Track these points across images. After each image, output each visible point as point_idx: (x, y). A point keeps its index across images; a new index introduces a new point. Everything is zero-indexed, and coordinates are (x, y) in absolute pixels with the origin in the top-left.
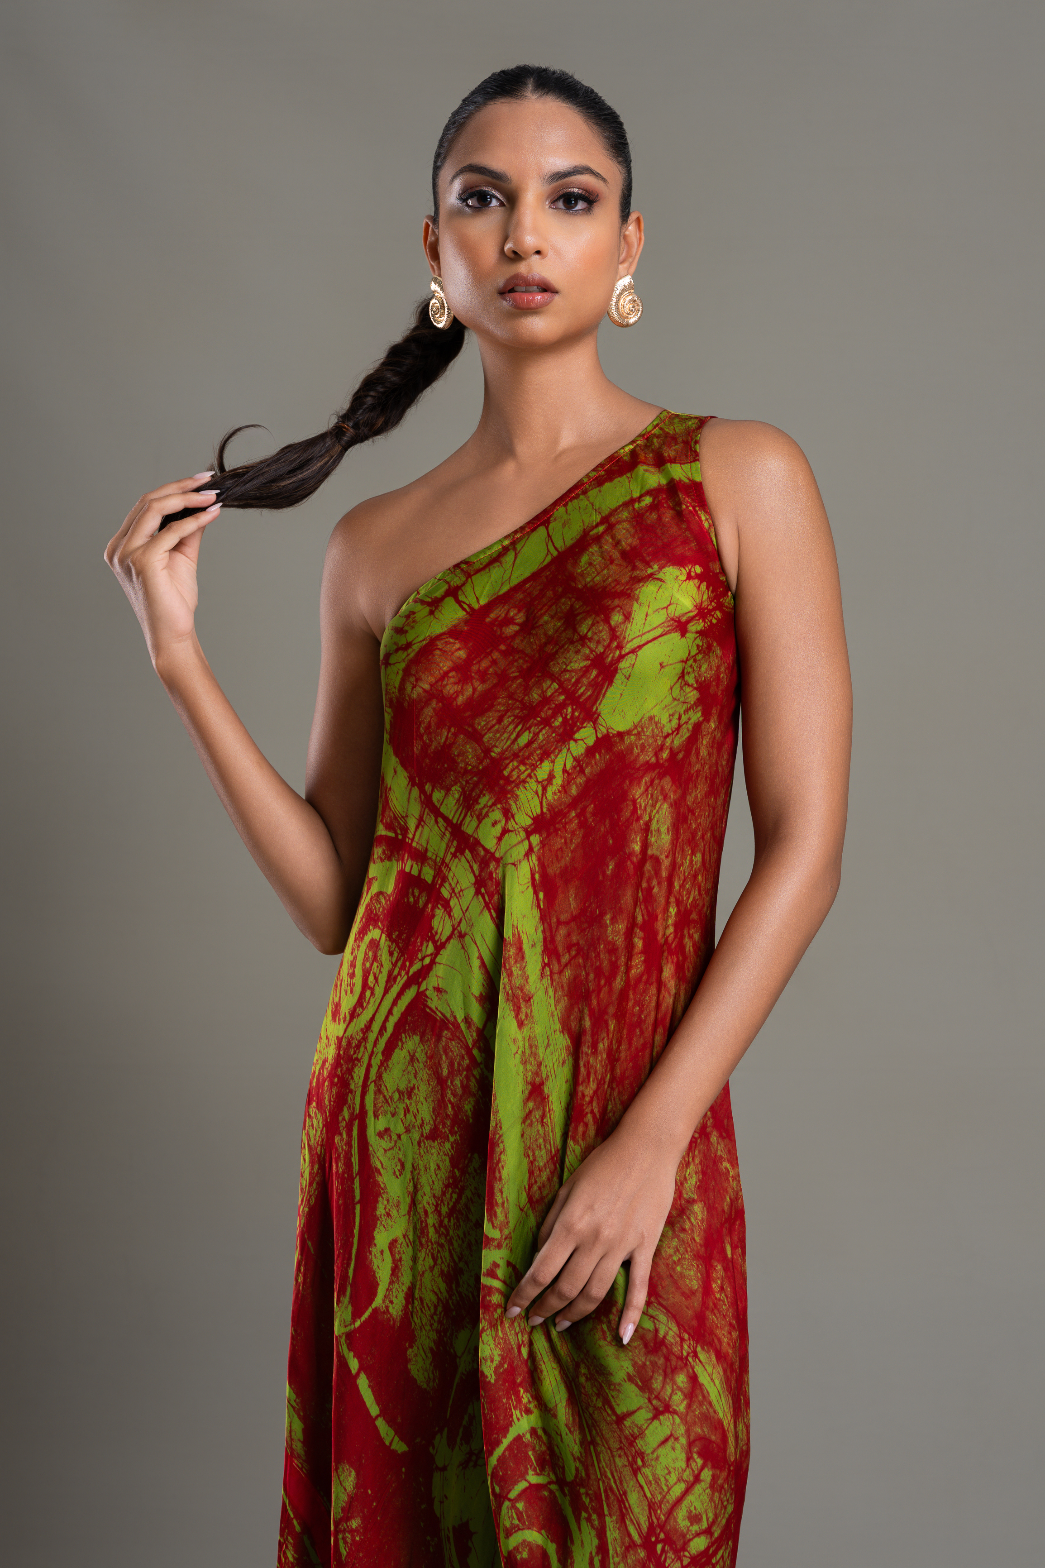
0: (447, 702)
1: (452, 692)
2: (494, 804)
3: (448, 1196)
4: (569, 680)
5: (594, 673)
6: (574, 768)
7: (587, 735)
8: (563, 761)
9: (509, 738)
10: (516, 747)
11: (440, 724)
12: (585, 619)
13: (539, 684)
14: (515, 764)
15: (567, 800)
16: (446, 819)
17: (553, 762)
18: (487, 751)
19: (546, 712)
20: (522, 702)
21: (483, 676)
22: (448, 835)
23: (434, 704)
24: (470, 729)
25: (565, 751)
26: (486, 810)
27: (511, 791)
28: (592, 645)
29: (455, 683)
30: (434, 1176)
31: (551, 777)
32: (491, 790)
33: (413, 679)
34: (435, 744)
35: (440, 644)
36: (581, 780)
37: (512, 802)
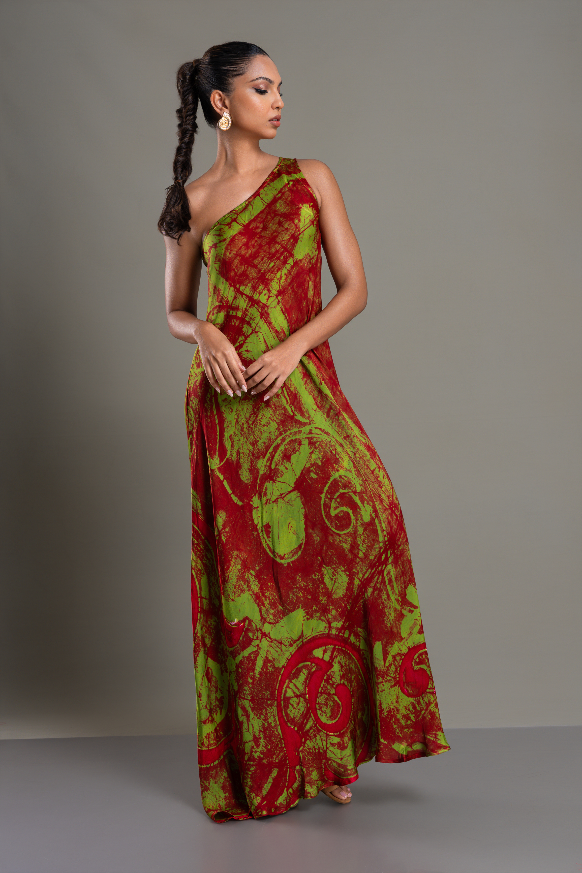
0: (243, 257)
1: (244, 253)
2: (264, 288)
3: (252, 418)
4: (284, 243)
5: (292, 240)
6: (288, 273)
7: (291, 262)
8: (284, 271)
9: (266, 265)
10: (269, 268)
11: (241, 264)
12: (286, 223)
13: (274, 246)
14: (270, 274)
15: (288, 284)
16: (246, 295)
17: (281, 272)
18: (259, 271)
19: (278, 255)
20: (269, 253)
21: (253, 246)
22: (247, 300)
23: (238, 258)
24: (252, 264)
25: (285, 268)
26: (262, 291)
27: (269, 283)
28: (290, 231)
29: (244, 250)
30: (246, 412)
31: (281, 277)
32: (263, 283)
33: (229, 251)
34: (240, 271)
35: (237, 238)
36: (290, 277)
37: (270, 287)
